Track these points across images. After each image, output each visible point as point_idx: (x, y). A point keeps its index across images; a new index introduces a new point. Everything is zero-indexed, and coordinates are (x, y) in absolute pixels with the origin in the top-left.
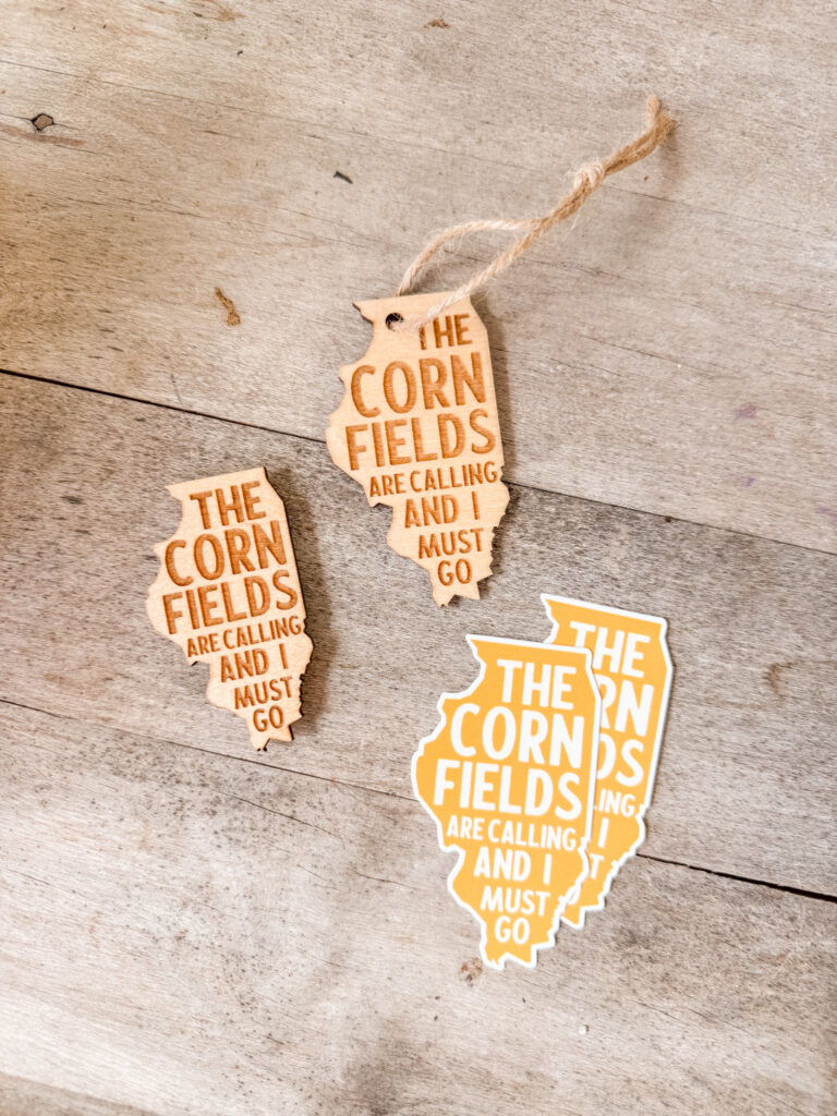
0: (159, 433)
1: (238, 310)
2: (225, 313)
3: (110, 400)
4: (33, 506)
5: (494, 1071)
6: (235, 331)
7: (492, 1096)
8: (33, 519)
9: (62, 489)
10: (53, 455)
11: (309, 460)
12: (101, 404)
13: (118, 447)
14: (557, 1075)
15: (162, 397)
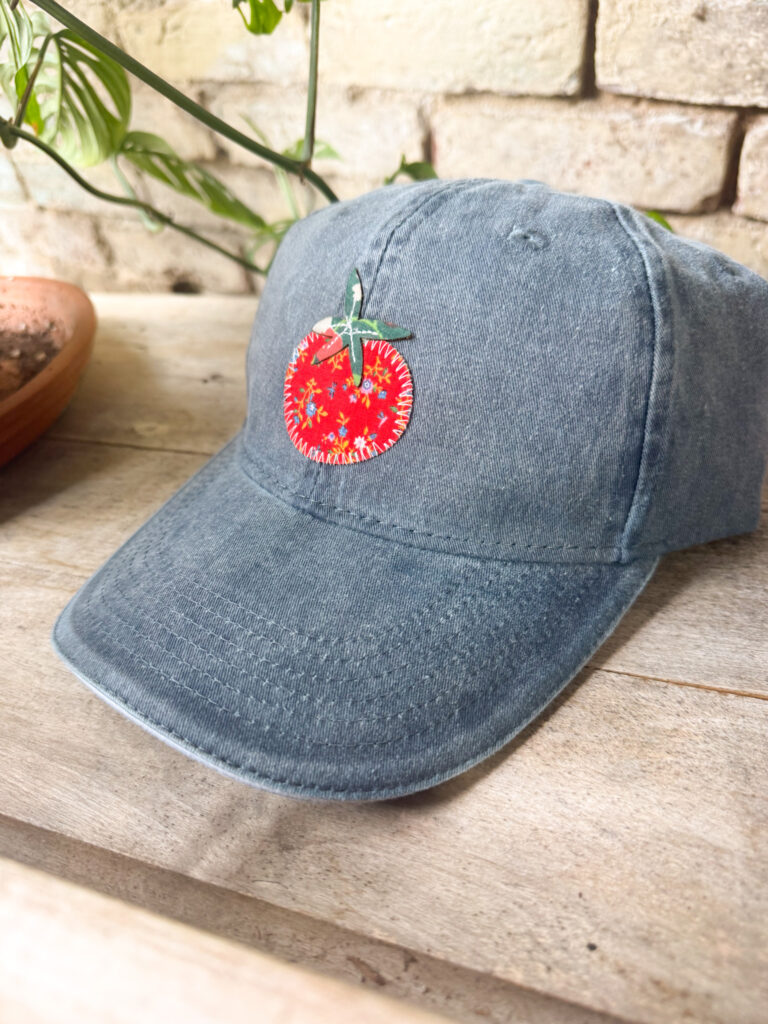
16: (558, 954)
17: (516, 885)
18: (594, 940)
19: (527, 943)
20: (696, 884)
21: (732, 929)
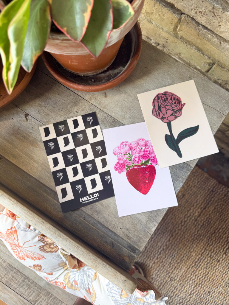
0: (91, 108)
1: (107, 96)
2: (105, 96)
3: (86, 101)
4: (71, 111)
5: (104, 203)
6: (105, 98)
7: (102, 206)
8: (71, 112)
9: (76, 110)
10: (76, 105)
11: (109, 118)
12: (85, 101)
13: (85, 107)
14: (111, 207)
15: (93, 103)
16: (116, 228)
17: (115, 218)
18: (121, 228)
19: (113, 225)
20: (137, 225)
21: (138, 232)
